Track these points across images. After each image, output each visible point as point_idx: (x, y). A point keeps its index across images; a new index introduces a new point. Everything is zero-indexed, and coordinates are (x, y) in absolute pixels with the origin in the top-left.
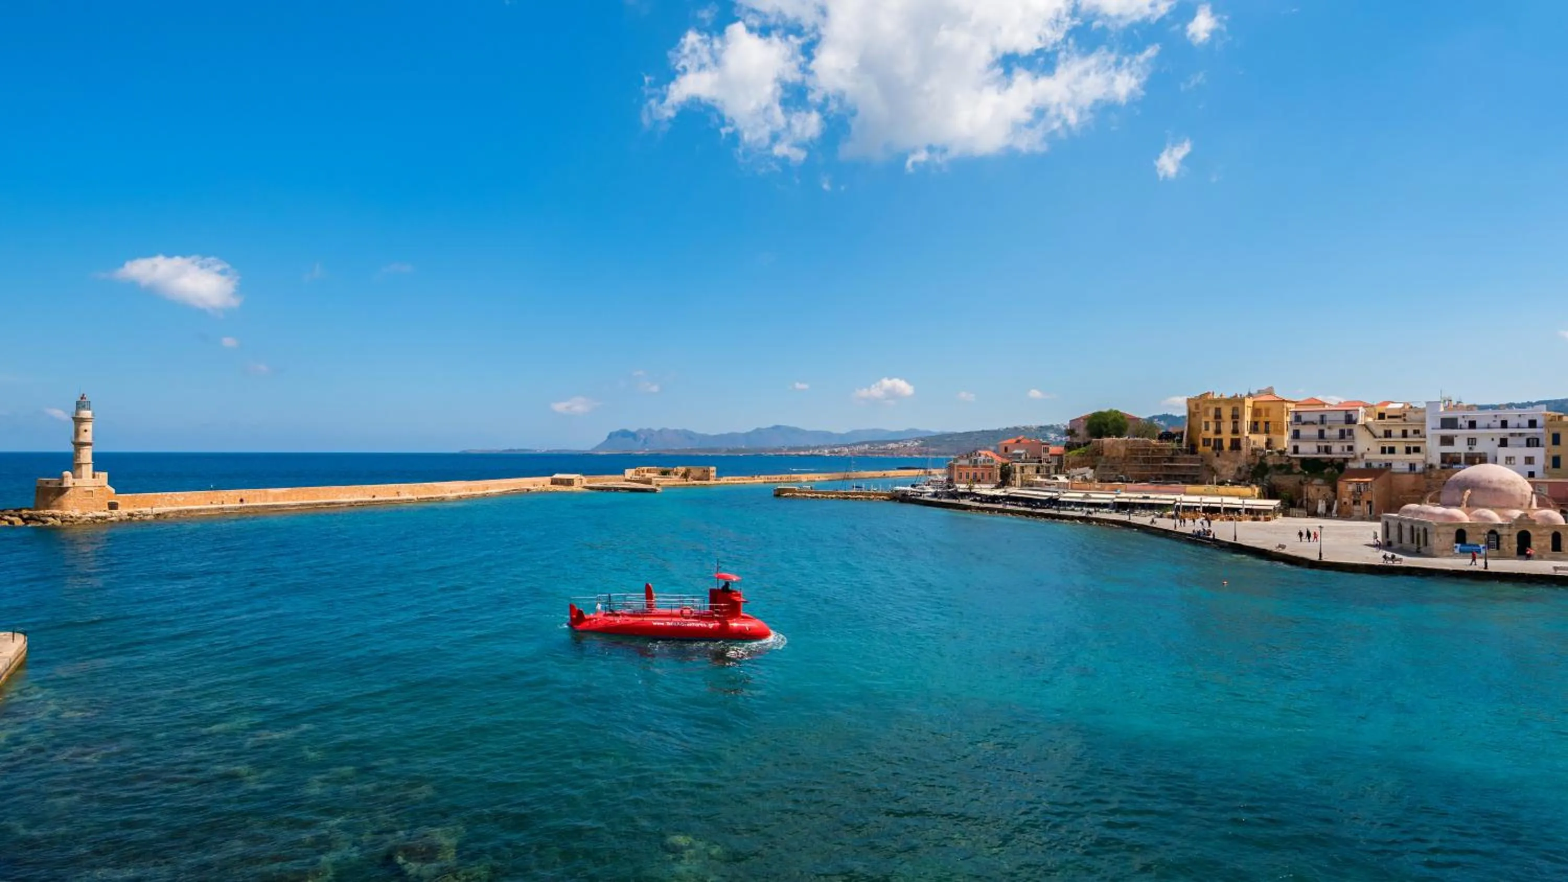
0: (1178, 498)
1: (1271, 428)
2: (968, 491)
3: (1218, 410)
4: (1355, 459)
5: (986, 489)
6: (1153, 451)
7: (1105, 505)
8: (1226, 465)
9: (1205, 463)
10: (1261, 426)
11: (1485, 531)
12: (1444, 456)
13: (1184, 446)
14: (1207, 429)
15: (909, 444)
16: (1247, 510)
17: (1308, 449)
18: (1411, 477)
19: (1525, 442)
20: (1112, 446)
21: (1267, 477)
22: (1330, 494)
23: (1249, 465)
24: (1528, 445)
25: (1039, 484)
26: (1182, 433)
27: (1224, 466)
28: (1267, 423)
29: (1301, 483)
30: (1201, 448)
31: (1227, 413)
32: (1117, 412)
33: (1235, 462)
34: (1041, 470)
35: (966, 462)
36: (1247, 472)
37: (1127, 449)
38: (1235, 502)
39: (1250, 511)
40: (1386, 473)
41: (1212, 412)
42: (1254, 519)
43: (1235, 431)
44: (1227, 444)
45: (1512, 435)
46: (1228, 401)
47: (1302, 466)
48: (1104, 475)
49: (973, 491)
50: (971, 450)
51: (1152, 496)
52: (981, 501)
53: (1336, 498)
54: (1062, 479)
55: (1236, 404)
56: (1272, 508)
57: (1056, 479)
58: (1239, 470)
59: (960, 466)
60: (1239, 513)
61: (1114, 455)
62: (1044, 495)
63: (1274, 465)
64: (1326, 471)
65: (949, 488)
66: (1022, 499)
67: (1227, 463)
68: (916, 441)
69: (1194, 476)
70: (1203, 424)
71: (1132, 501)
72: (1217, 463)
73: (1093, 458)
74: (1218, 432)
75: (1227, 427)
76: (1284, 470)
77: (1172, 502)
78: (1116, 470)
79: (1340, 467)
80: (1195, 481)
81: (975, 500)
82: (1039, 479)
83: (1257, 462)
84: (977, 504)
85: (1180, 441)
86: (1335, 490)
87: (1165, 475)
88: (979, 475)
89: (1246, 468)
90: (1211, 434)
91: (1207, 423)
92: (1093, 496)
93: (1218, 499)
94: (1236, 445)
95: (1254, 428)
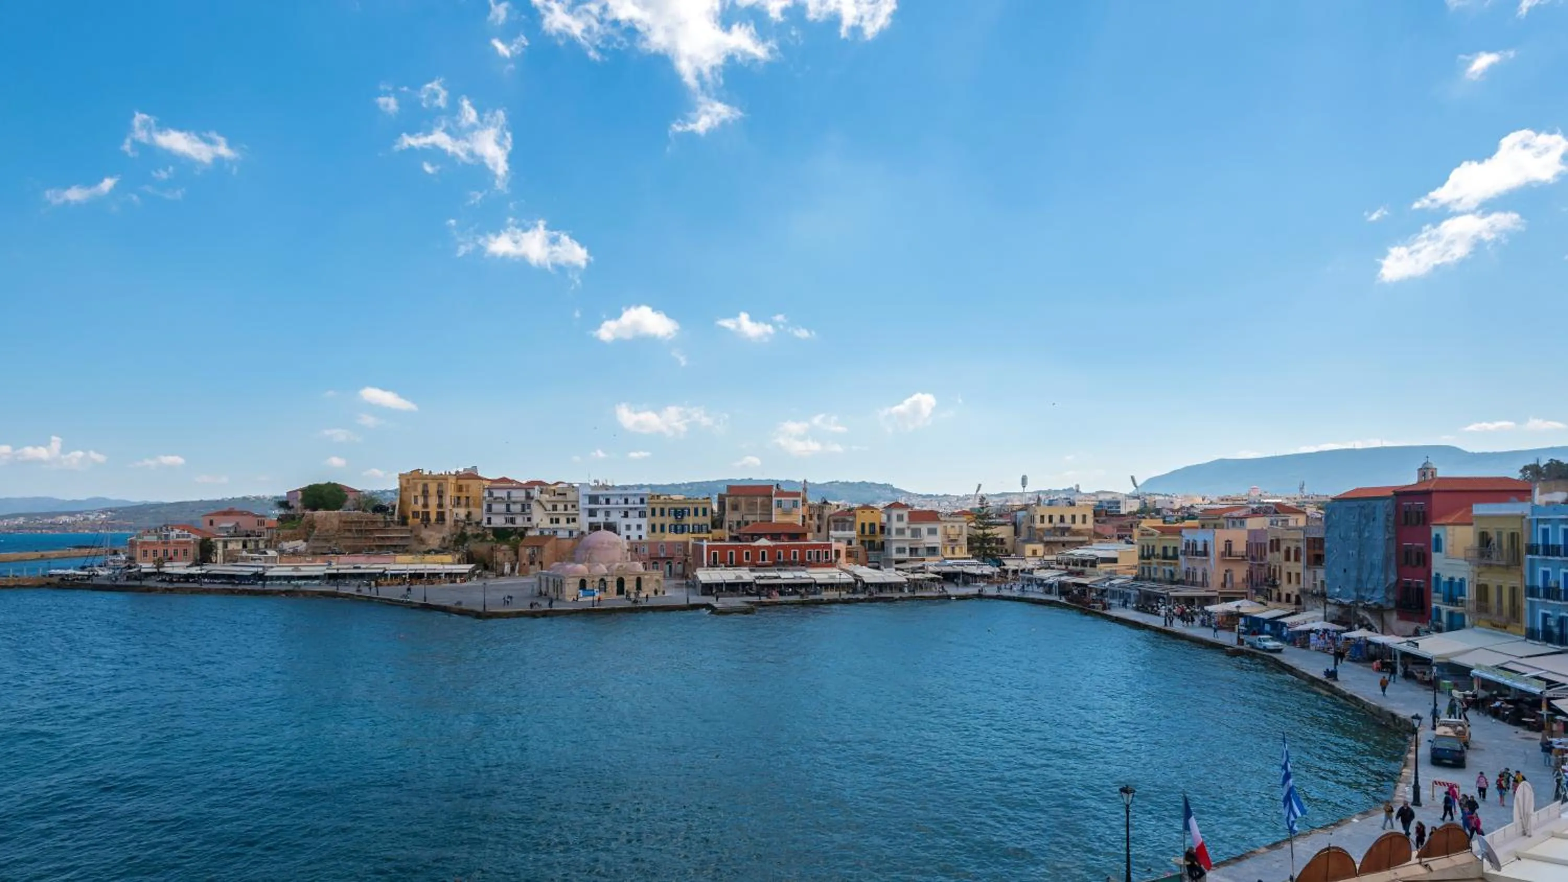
0: (387, 566)
1: (471, 502)
2: (155, 570)
3: (425, 485)
4: (532, 528)
5: (178, 568)
6: (366, 523)
7: (316, 577)
8: (433, 537)
9: (415, 533)
10: (463, 501)
11: (597, 580)
12: (591, 525)
13: (396, 518)
14: (416, 502)
15: (91, 517)
16: (446, 574)
17: (499, 522)
18: (570, 542)
19: (637, 513)
20: (326, 518)
21: (466, 545)
22: (514, 558)
23: (452, 535)
24: (640, 516)
25: (245, 559)
26: (394, 507)
27: (431, 536)
28: (468, 498)
29: (492, 549)
30: (410, 520)
31: (433, 488)
32: (335, 484)
33: (440, 532)
34: (249, 545)
35: (154, 538)
36: (450, 541)
37: (340, 521)
38: (438, 568)
39: (448, 575)
40: (553, 541)
41: (420, 488)
42: (452, 582)
43: (440, 505)
44: (433, 517)
45: (631, 509)
46: (435, 478)
47: (494, 535)
48: (316, 547)
49: (161, 570)
50: (161, 524)
51: (363, 566)
52: (171, 581)
53: (517, 560)
54: (271, 553)
55: (441, 480)
56: (467, 571)
57: (265, 553)
58: (444, 539)
59: (145, 543)
60: (440, 578)
61: (328, 527)
62: (248, 571)
63: (472, 535)
64: (512, 538)
65: (130, 567)
66: (223, 576)
67: (433, 533)
68: (103, 513)
69: (404, 546)
70: (413, 499)
71: (341, 571)
72: (425, 533)
73: (308, 531)
74: (425, 505)
75: (433, 501)
76: (480, 539)
77: (381, 571)
78: (329, 542)
79: (521, 533)
80: (405, 550)
81: (164, 580)
82: (244, 554)
83: (459, 532)
84: (164, 585)
85: (393, 514)
86: (517, 553)
87: (377, 546)
88: (171, 552)
89: (449, 538)
90: (419, 508)
91: (416, 497)
92: (303, 569)
93: (422, 566)
94: (441, 517)
95: (458, 502)
